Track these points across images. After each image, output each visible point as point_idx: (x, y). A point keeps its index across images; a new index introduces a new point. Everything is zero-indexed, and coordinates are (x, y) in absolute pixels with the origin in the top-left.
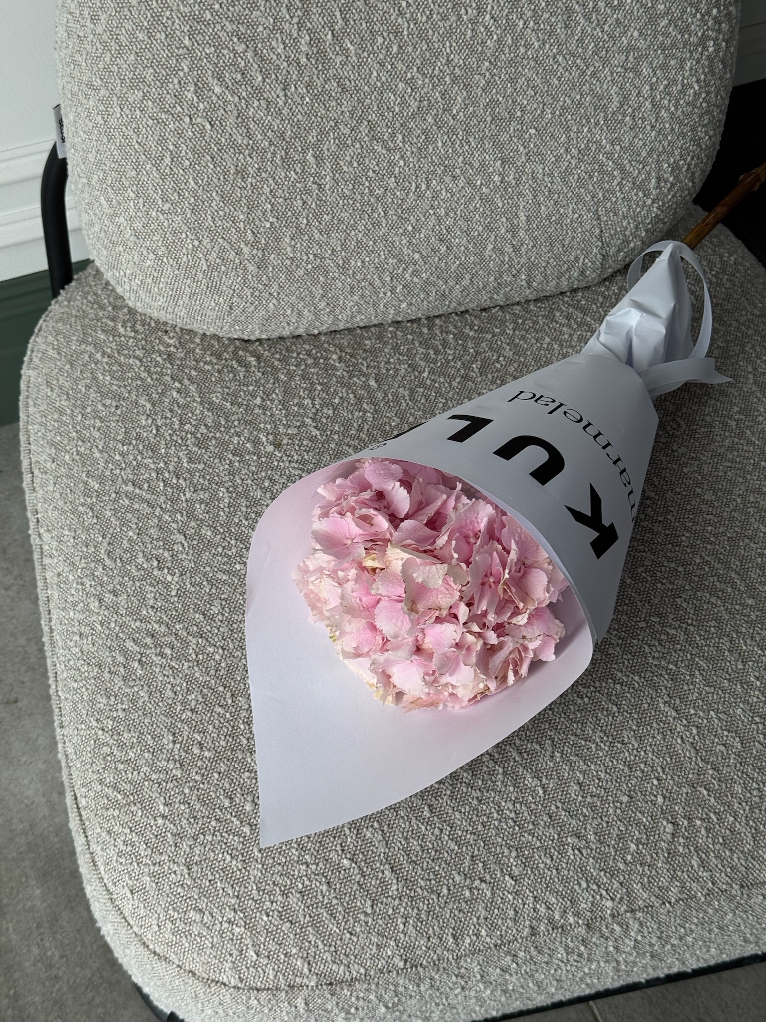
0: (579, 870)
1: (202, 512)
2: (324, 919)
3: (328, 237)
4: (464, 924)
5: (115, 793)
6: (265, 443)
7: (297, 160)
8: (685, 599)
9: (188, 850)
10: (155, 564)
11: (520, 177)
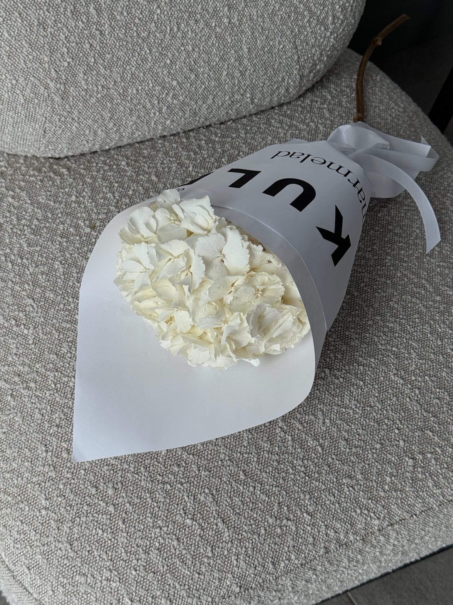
0: (354, 502)
1: (44, 281)
2: (178, 566)
3: (111, 72)
4: (279, 553)
5: (6, 496)
6: (84, 227)
7: (83, 12)
8: (395, 302)
9: (68, 530)
10: (14, 322)
11: (242, 19)
